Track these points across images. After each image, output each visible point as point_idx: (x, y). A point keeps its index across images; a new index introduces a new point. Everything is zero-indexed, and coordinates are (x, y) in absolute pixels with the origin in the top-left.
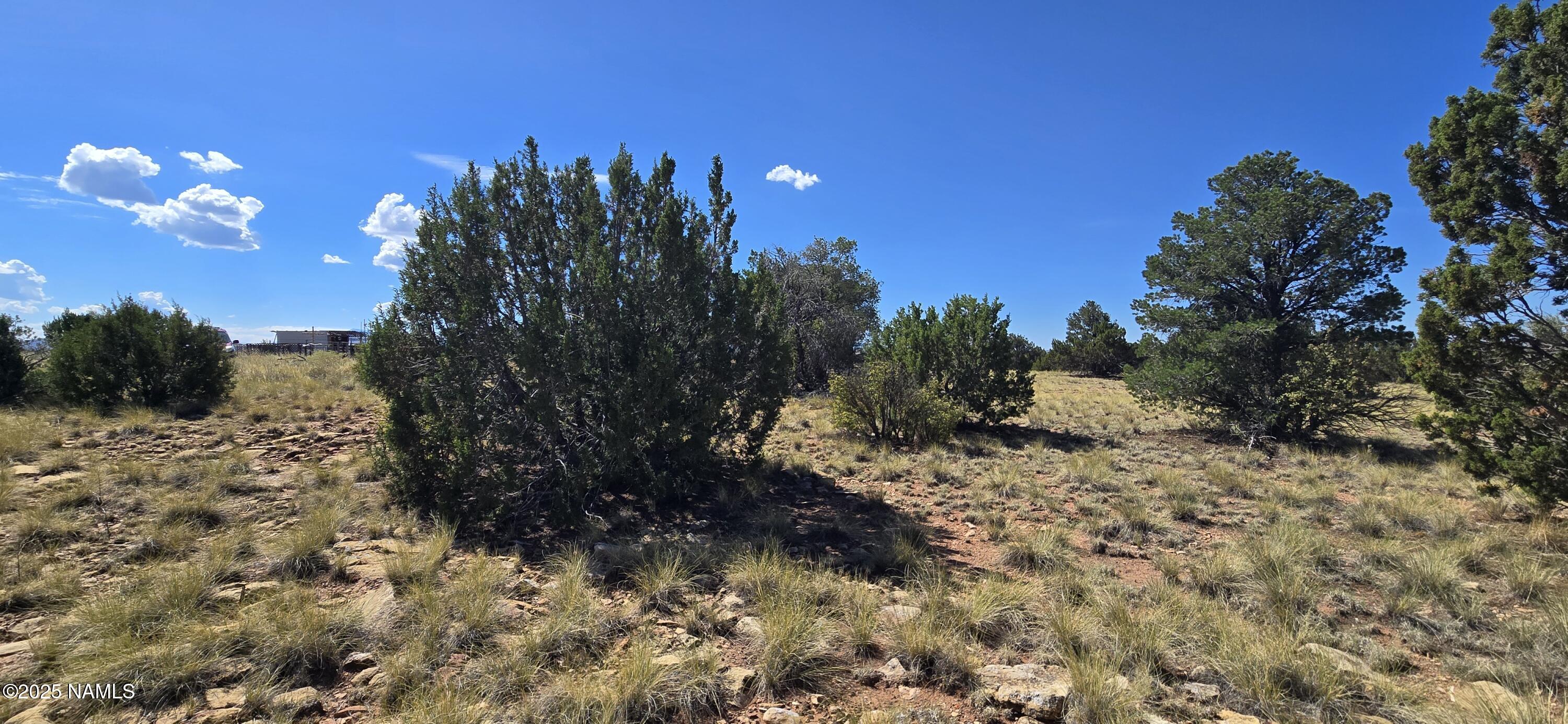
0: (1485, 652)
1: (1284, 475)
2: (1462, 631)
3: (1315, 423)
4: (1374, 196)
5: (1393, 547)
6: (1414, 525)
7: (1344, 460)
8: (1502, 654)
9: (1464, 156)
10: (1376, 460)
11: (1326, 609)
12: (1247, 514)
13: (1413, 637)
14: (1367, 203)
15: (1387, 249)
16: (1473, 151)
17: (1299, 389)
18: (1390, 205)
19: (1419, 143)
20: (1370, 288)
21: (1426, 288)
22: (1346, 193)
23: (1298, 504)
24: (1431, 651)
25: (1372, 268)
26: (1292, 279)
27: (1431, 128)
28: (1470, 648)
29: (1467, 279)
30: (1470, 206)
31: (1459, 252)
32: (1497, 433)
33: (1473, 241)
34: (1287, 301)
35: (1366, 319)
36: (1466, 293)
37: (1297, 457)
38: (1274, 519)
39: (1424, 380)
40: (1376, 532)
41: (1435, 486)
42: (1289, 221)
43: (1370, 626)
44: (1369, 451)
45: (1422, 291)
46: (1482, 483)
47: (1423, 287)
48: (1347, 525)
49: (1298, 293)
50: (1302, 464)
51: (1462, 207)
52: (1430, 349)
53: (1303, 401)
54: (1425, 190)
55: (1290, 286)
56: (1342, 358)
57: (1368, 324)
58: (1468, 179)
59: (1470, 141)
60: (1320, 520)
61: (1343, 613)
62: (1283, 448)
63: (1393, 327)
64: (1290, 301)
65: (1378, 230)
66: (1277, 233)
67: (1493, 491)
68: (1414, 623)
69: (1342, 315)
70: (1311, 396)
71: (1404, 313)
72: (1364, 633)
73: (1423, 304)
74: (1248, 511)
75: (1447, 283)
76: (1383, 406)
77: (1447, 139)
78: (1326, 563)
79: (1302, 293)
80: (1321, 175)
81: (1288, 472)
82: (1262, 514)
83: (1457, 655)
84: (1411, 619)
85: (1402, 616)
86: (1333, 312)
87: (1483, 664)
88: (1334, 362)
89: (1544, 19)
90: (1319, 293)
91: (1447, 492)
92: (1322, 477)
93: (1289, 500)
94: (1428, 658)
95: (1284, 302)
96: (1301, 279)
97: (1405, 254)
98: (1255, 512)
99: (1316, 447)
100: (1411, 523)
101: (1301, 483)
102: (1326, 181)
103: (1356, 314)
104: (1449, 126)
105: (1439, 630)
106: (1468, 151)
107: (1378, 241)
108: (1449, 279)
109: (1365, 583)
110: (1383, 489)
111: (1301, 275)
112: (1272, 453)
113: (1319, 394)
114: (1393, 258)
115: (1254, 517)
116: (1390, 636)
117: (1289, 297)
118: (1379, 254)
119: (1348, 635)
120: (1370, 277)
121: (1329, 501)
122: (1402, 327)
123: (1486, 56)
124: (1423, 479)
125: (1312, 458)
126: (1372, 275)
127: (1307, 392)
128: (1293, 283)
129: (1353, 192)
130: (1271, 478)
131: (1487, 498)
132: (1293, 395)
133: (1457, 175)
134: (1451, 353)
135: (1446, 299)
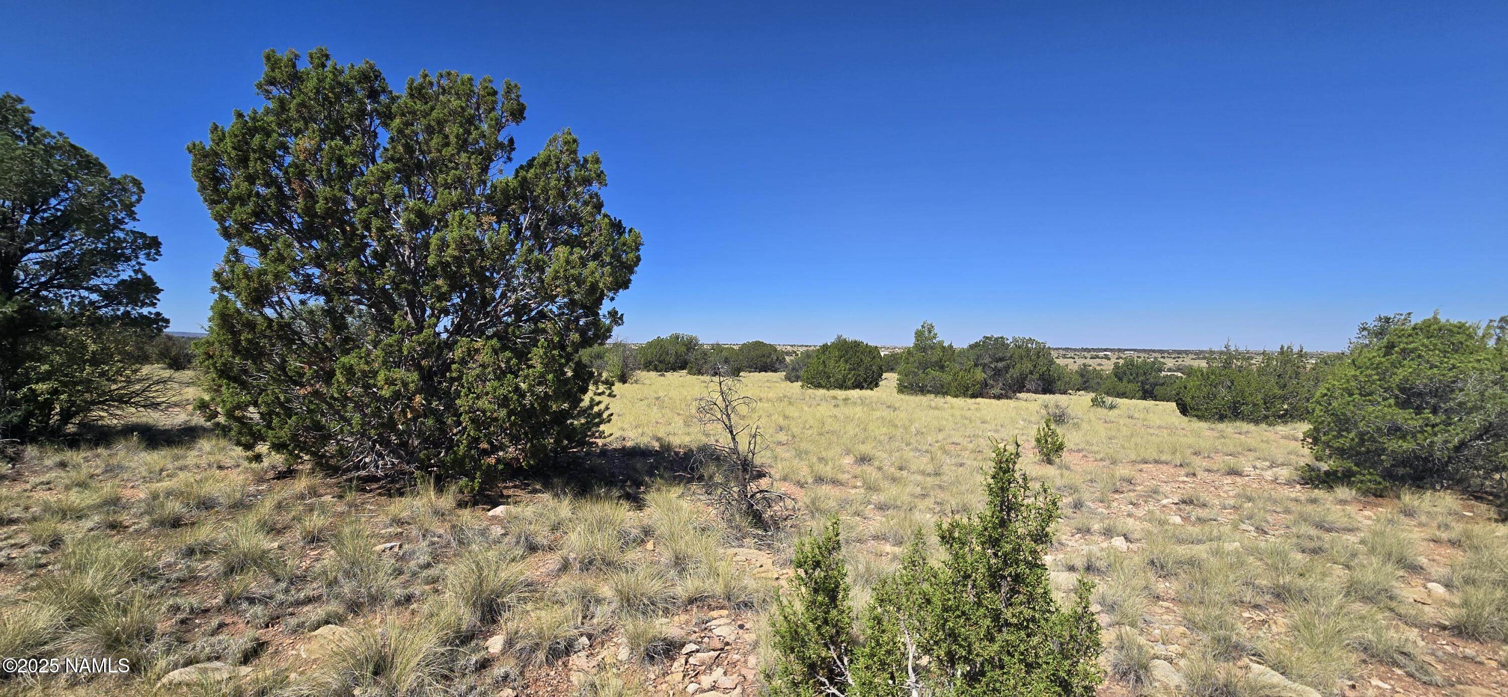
0: (309, 600)
1: (42, 483)
2: (287, 591)
3: (66, 416)
4: (125, 177)
5: (204, 533)
6: (207, 504)
7: (109, 452)
8: (320, 597)
9: (246, 167)
10: (141, 447)
11: (164, 625)
12: (12, 546)
13: (256, 616)
14: (119, 183)
15: (143, 235)
16: (255, 166)
17: (49, 379)
18: (143, 191)
19: (201, 142)
20: (126, 273)
21: (218, 281)
22: (92, 166)
23: (79, 515)
24: (273, 621)
25: (128, 252)
26: (30, 251)
27: (213, 133)
28: (299, 603)
29: (255, 278)
30: (248, 214)
31: (235, 252)
32: (263, 409)
33: (248, 244)
34: (22, 277)
35: (120, 303)
36: (256, 290)
37: (51, 460)
38: (56, 543)
39: (216, 368)
40: (176, 523)
41: (203, 462)
42: (27, 182)
43: (215, 622)
44: (135, 438)
45: (215, 284)
46: (249, 453)
47: (217, 281)
48: (145, 523)
49: (37, 267)
50: (63, 465)
51: (242, 212)
52: (225, 340)
53: (55, 392)
54: (203, 188)
55: (25, 258)
56: (102, 343)
57: (122, 309)
58: (247, 189)
59: (252, 156)
60: (113, 526)
61: (183, 622)
62: (31, 451)
63: (150, 313)
64: (26, 275)
65: (132, 215)
66: (10, 191)
67: (258, 458)
68: (252, 601)
69: (94, 297)
70: (66, 386)
71: (159, 300)
72: (214, 633)
73: (216, 296)
74: (13, 542)
75: (239, 280)
76: (144, 391)
77: (234, 148)
78: (148, 574)
79: (42, 268)
80: (66, 138)
81: (44, 479)
82: (35, 540)
83: (292, 614)
84: (247, 599)
85: (240, 599)
86: (84, 293)
87: (314, 613)
88: (93, 347)
89: (305, 77)
90: (67, 270)
91: (215, 466)
92: (92, 476)
93: (65, 513)
94: (271, 629)
95: (17, 278)
96: (41, 251)
97: (160, 243)
98: (24, 538)
99: (73, 443)
100: (204, 504)
101: (68, 488)
102: (72, 146)
103: (109, 297)
104: (236, 136)
105: (271, 598)
106: (251, 164)
107: (130, 225)
108: (241, 276)
109: (189, 580)
110: (160, 474)
111: (42, 247)
112: (13, 460)
113: (75, 384)
114: (149, 246)
115: (23, 547)
116: (233, 623)
117: (24, 271)
118: (135, 241)
119: (201, 643)
120: (124, 261)
121: (114, 503)
122: (158, 314)
123: (260, 86)
124: (192, 457)
125: (72, 456)
126: (128, 259)
127: (60, 382)
128: (31, 255)
129: (104, 167)
130: (25, 491)
131: (254, 465)
132: (41, 387)
133: (236, 183)
134: (243, 343)
135: (238, 295)
